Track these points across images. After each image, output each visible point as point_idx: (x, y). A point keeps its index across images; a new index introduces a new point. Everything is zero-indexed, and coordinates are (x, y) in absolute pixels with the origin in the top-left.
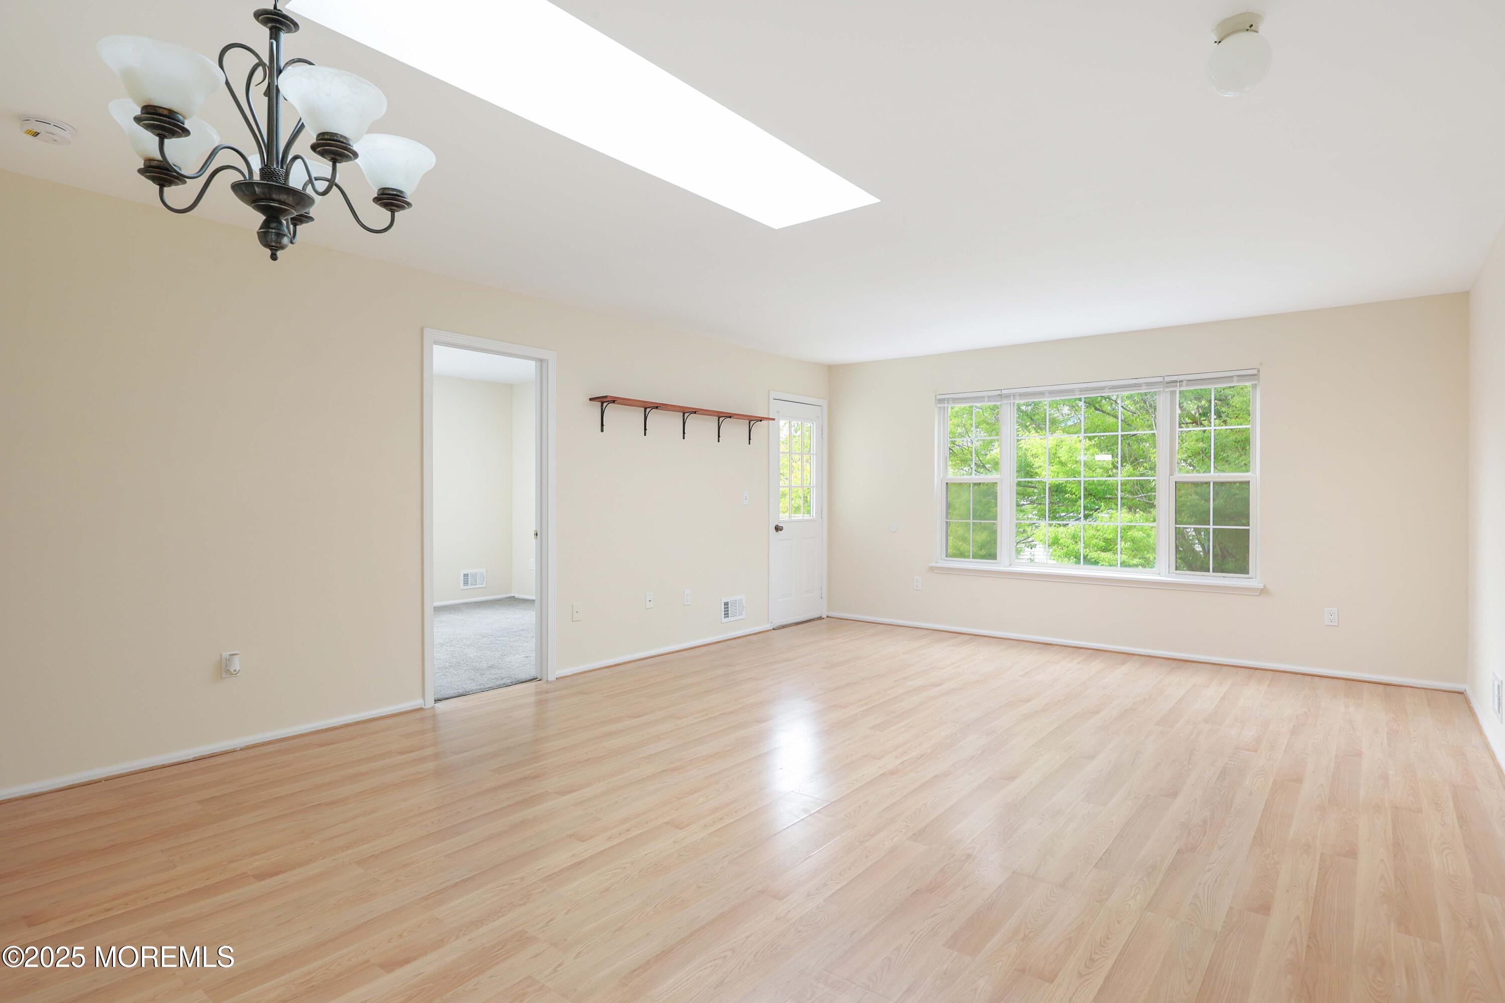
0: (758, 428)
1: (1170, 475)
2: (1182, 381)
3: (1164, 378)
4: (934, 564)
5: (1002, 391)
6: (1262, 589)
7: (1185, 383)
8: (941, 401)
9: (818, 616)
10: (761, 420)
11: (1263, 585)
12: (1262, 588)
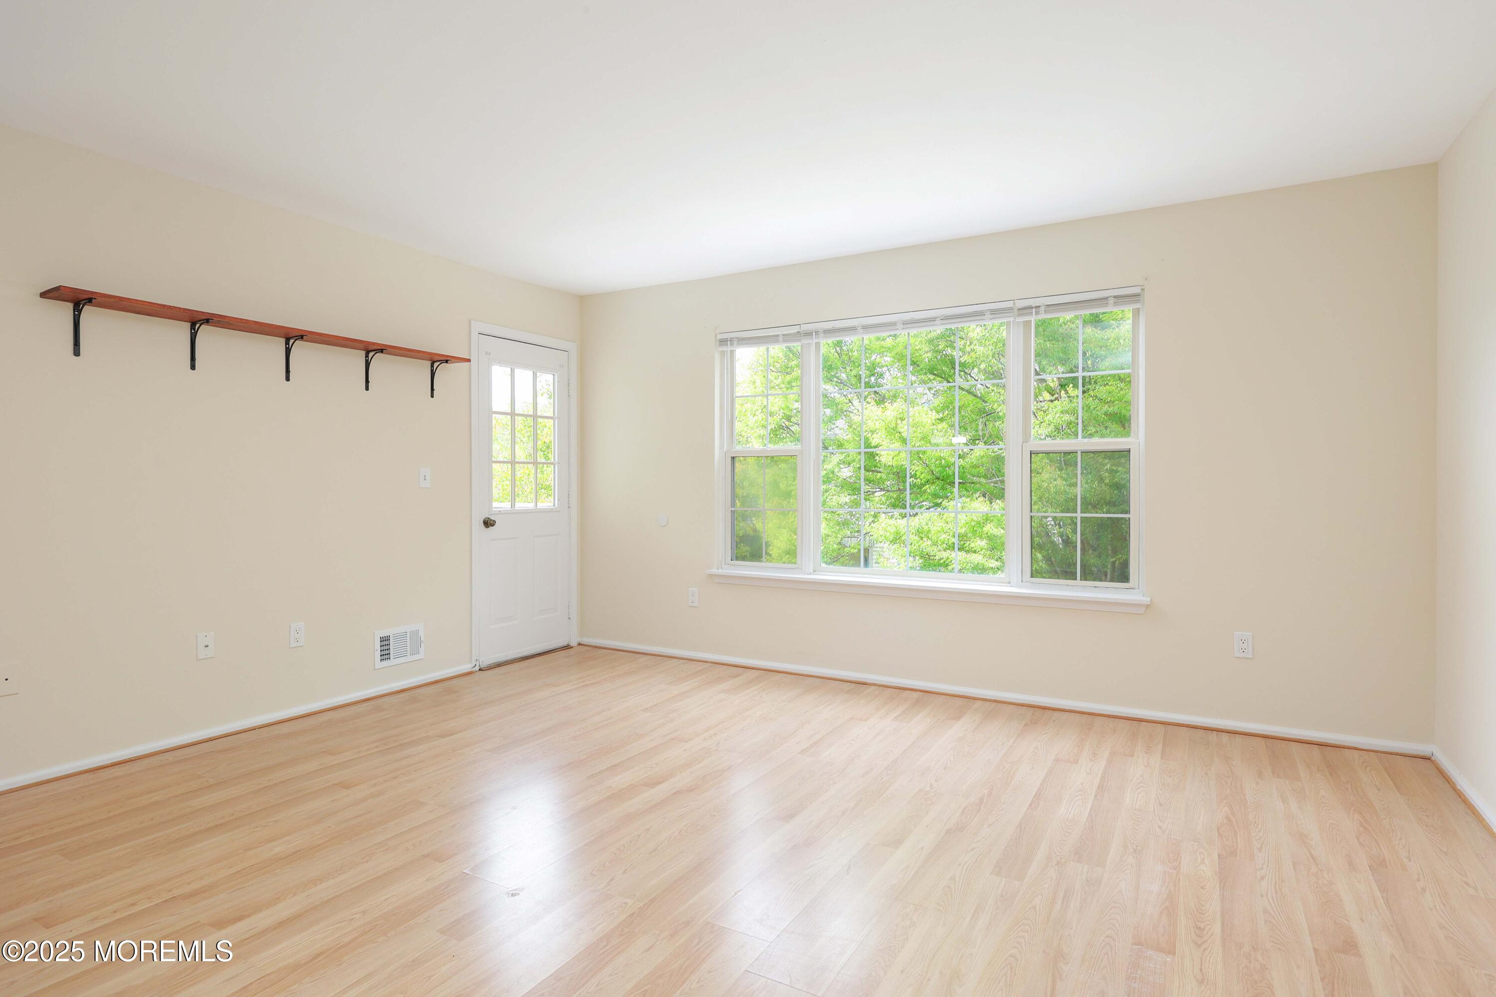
0: (443, 371)
1: (1023, 443)
2: (1039, 306)
3: (1014, 304)
4: (714, 571)
5: (801, 325)
6: (1148, 605)
7: (1042, 309)
8: (723, 342)
9: (565, 644)
10: (446, 360)
11: (1149, 599)
12: (1149, 603)
